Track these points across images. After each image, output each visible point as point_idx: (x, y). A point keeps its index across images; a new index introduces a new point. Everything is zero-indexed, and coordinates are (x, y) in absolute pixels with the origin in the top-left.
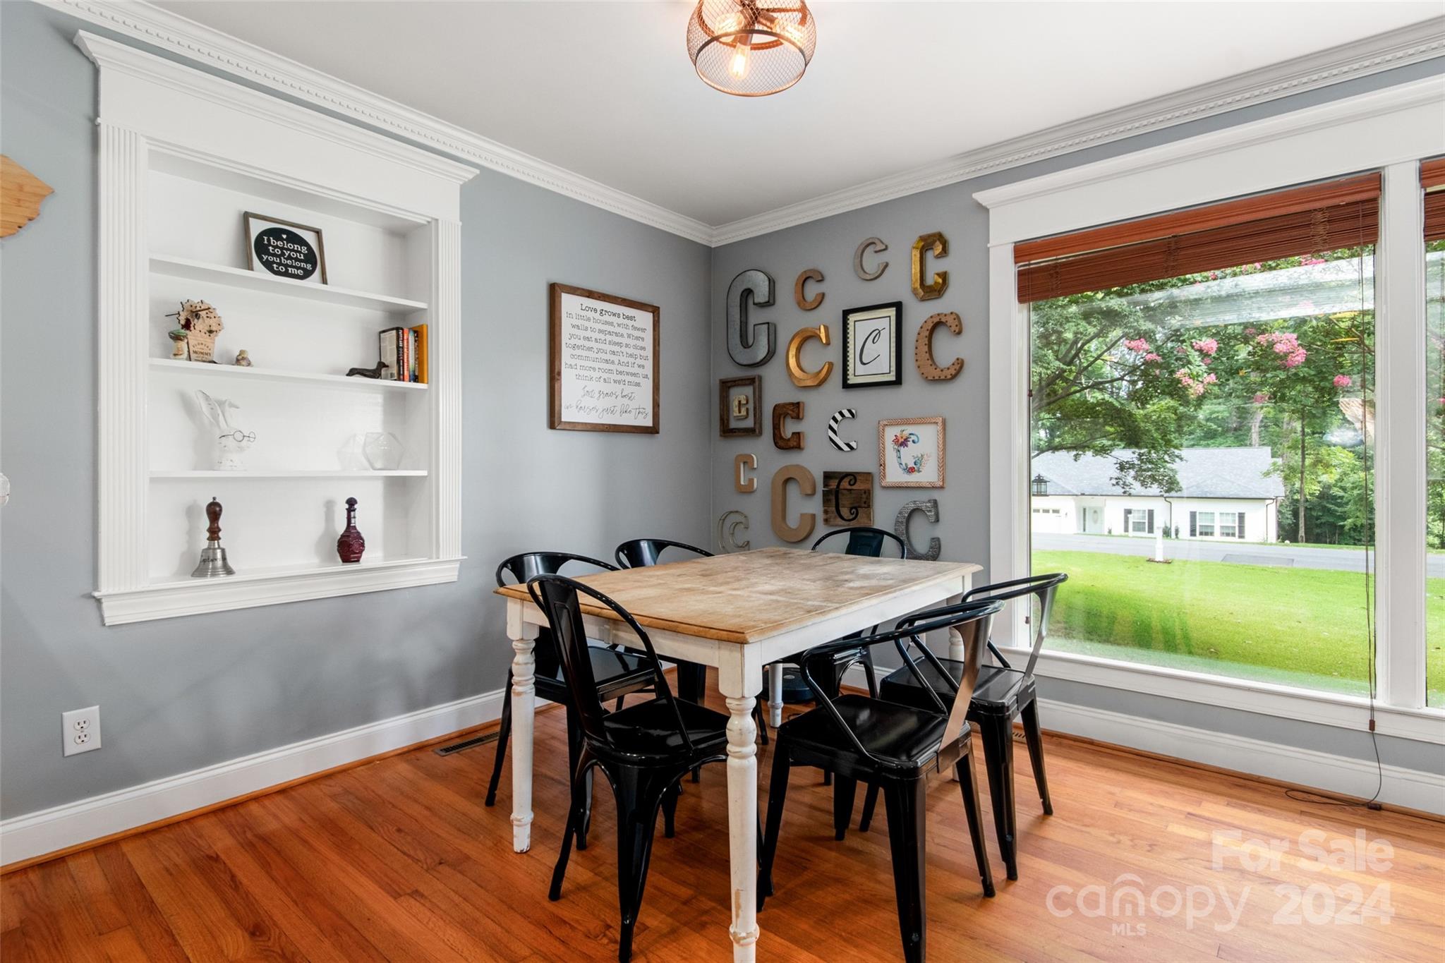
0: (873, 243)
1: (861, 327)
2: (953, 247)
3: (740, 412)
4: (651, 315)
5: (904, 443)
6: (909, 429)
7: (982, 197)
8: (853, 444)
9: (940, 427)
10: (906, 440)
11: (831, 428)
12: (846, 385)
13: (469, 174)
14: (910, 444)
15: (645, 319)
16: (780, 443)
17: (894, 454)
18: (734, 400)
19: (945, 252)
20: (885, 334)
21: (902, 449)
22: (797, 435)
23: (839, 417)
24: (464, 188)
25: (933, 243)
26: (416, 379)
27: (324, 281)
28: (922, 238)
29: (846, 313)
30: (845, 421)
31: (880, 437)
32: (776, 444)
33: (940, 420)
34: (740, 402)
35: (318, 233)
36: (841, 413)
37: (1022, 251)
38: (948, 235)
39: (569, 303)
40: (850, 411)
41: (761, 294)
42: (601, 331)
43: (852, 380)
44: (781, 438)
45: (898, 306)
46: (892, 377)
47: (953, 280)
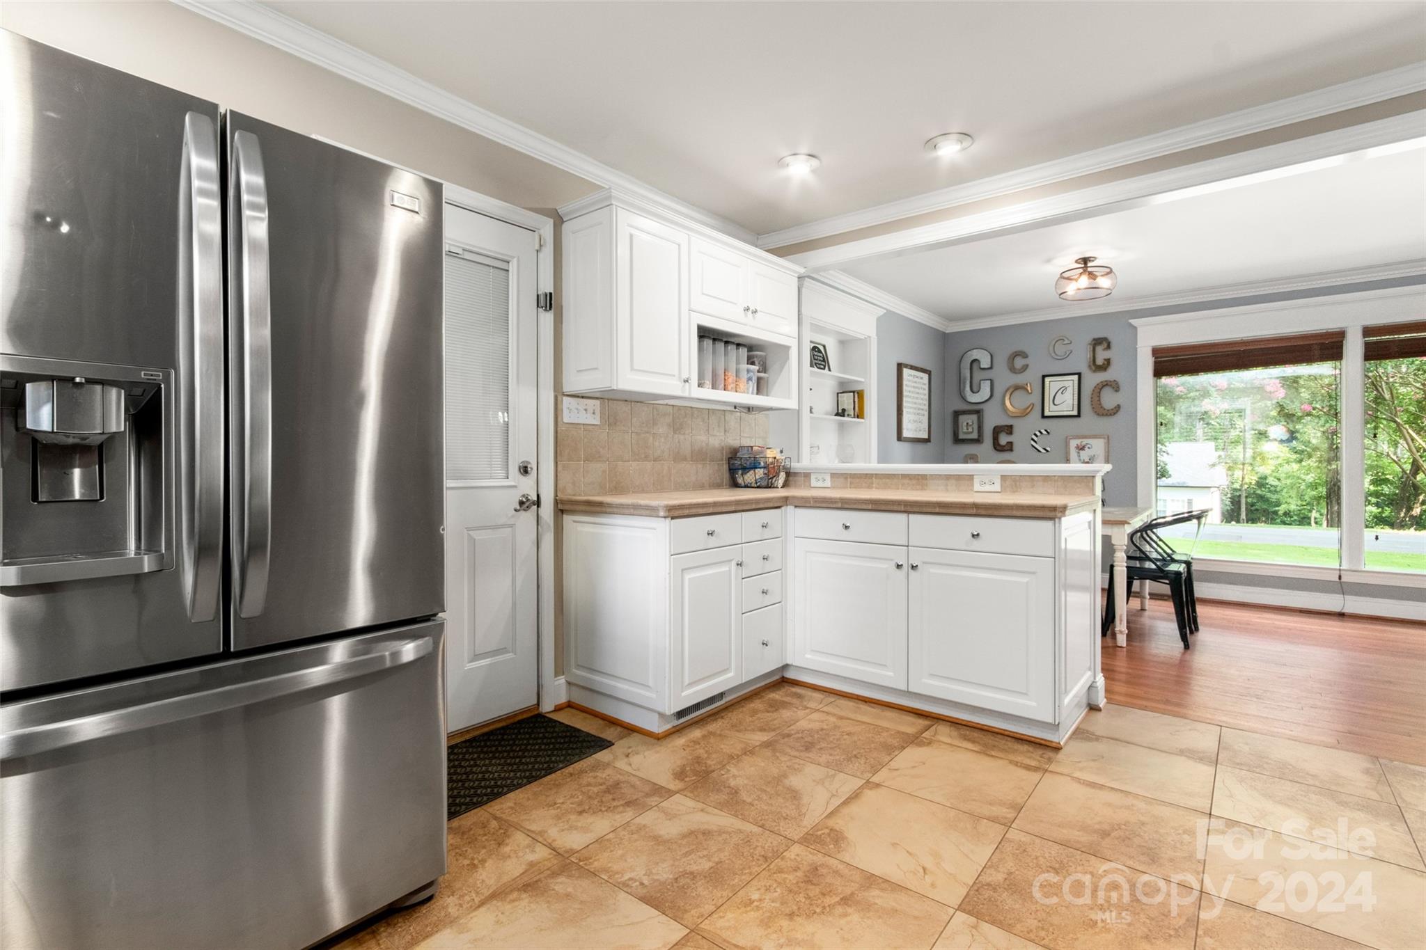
0: (1063, 339)
1: (1052, 385)
2: (1113, 345)
3: (967, 429)
4: (927, 375)
5: (1083, 448)
6: (1085, 441)
7: (1134, 322)
8: (1048, 449)
9: (1106, 441)
10: (1084, 447)
11: (1033, 439)
12: (1043, 417)
13: (881, 312)
14: (1086, 449)
15: (926, 376)
16: (998, 448)
17: (1076, 455)
18: (963, 423)
19: (1109, 347)
20: (1070, 390)
21: (1081, 452)
22: (1010, 444)
23: (1038, 434)
24: (879, 319)
25: (1101, 342)
26: (858, 417)
27: (830, 370)
28: (1094, 339)
29: (1044, 377)
30: (1042, 436)
31: (1067, 445)
32: (995, 448)
33: (1106, 437)
34: (967, 424)
35: (824, 347)
36: (1040, 432)
37: (1156, 352)
38: (1110, 338)
39: (906, 372)
40: (1046, 431)
41: (985, 363)
42: (914, 387)
43: (1047, 413)
44: (999, 445)
45: (1079, 374)
46: (1075, 413)
47: (1113, 362)
